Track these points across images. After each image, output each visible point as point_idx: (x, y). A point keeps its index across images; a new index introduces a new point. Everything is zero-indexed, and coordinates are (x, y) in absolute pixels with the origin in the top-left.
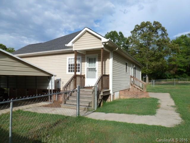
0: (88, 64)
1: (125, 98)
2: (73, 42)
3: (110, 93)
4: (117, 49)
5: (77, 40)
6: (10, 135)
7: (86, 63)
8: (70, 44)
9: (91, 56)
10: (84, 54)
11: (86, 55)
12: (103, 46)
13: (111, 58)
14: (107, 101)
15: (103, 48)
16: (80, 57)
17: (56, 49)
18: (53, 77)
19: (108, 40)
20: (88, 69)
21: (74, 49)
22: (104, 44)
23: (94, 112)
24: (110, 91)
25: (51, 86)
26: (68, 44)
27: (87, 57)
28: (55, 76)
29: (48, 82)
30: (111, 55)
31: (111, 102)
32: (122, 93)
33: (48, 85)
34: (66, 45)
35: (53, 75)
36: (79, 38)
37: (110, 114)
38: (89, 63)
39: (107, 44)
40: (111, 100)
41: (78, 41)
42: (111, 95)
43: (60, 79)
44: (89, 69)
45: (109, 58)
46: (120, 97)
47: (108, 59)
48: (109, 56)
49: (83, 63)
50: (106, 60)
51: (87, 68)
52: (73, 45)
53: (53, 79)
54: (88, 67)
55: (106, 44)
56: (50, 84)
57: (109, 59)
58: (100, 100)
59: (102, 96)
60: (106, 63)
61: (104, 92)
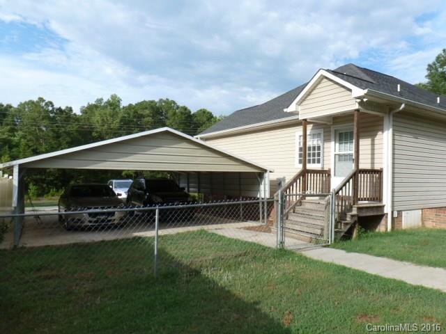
0: (337, 144)
1: (438, 227)
2: (298, 102)
3: (383, 211)
4: (403, 106)
5: (306, 98)
6: (156, 253)
7: (333, 143)
8: (292, 108)
9: (343, 127)
10: (329, 124)
11: (332, 127)
12: (357, 106)
13: (388, 130)
14: (377, 230)
15: (358, 110)
16: (321, 131)
17: (275, 118)
18: (266, 175)
19: (366, 91)
20: (337, 157)
21: (301, 117)
22: (359, 100)
23: (325, 247)
24: (384, 206)
25: (264, 192)
26: (289, 108)
27: (335, 131)
28: (270, 172)
29: (259, 184)
30: (388, 122)
31: (385, 233)
32: (431, 215)
33: (258, 190)
34: (285, 110)
35: (266, 171)
36: (309, 94)
37: (357, 254)
38: (340, 144)
39: (365, 100)
40: (387, 229)
41: (308, 99)
42: (387, 217)
43: (282, 177)
44: (339, 155)
45: (382, 130)
46: (423, 223)
47: (380, 133)
48: (383, 125)
49: (327, 145)
50: (376, 135)
51: (335, 155)
52: (300, 108)
53: (268, 177)
54: (337, 152)
55: (362, 101)
56: (262, 187)
57: (383, 132)
58: (347, 224)
59: (352, 216)
60: (376, 142)
61: (360, 209)
